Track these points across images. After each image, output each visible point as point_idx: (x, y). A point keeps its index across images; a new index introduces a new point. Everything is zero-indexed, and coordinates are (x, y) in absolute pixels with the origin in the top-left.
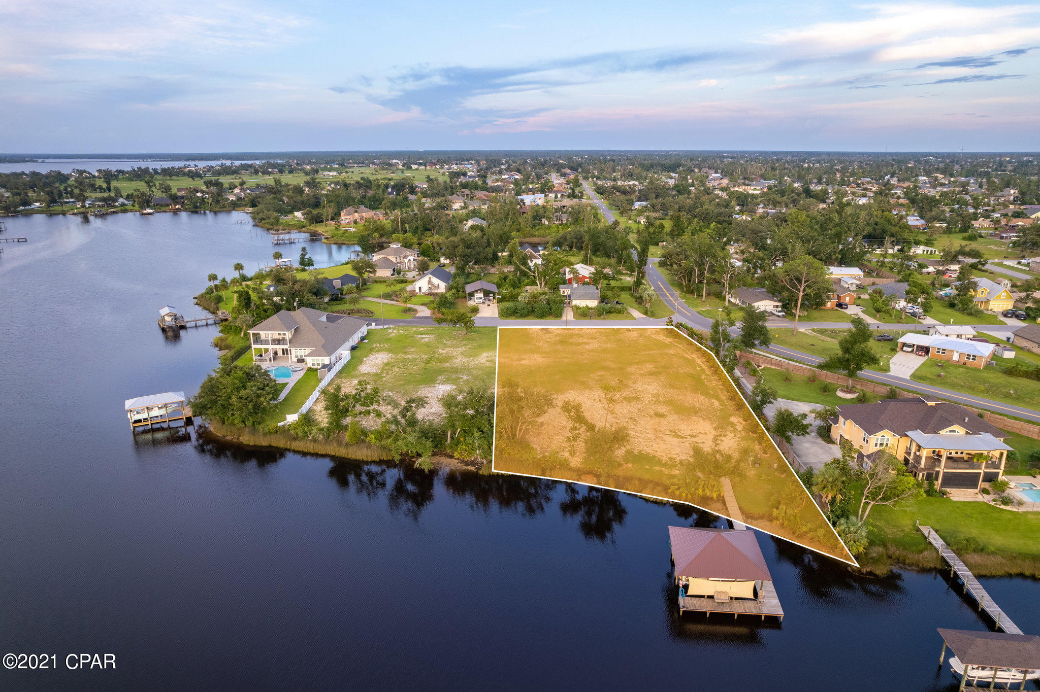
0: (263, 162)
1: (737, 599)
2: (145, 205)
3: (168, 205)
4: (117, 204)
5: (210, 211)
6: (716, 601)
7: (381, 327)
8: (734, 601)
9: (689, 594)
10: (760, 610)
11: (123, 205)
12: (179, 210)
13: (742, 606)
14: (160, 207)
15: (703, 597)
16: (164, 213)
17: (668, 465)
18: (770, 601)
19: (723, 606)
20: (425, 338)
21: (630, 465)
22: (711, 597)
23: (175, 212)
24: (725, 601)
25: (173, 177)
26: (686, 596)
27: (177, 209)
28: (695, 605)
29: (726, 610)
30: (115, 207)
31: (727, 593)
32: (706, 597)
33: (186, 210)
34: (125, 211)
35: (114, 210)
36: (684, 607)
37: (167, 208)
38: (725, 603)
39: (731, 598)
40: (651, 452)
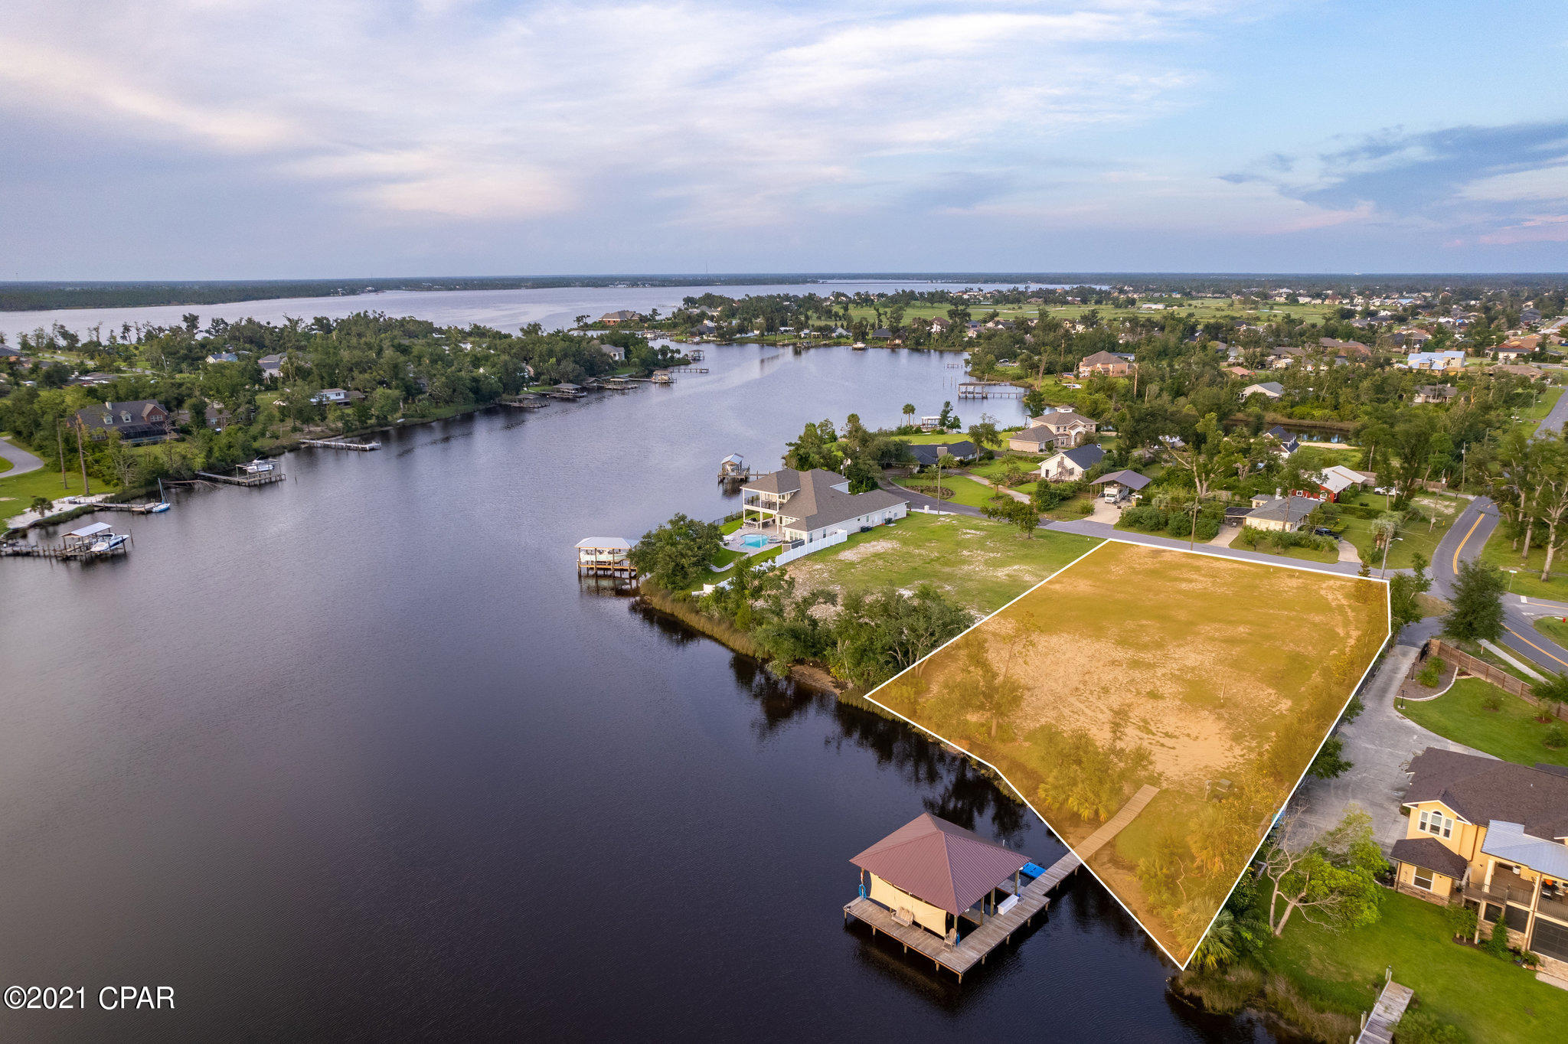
0: (1075, 286)
1: (926, 930)
2: (860, 337)
3: (887, 339)
4: (834, 335)
5: (935, 350)
7: (936, 512)
11: (840, 336)
12: (898, 346)
13: (921, 939)
14: (878, 342)
15: (886, 908)
16: (880, 350)
18: (968, 952)
20: (969, 534)
23: (894, 349)
24: (902, 923)
25: (936, 305)
26: (868, 899)
27: (895, 345)
29: (895, 934)
30: (831, 338)
31: (912, 914)
32: (890, 909)
33: (906, 347)
34: (838, 344)
35: (827, 342)
37: (884, 344)
39: (915, 923)
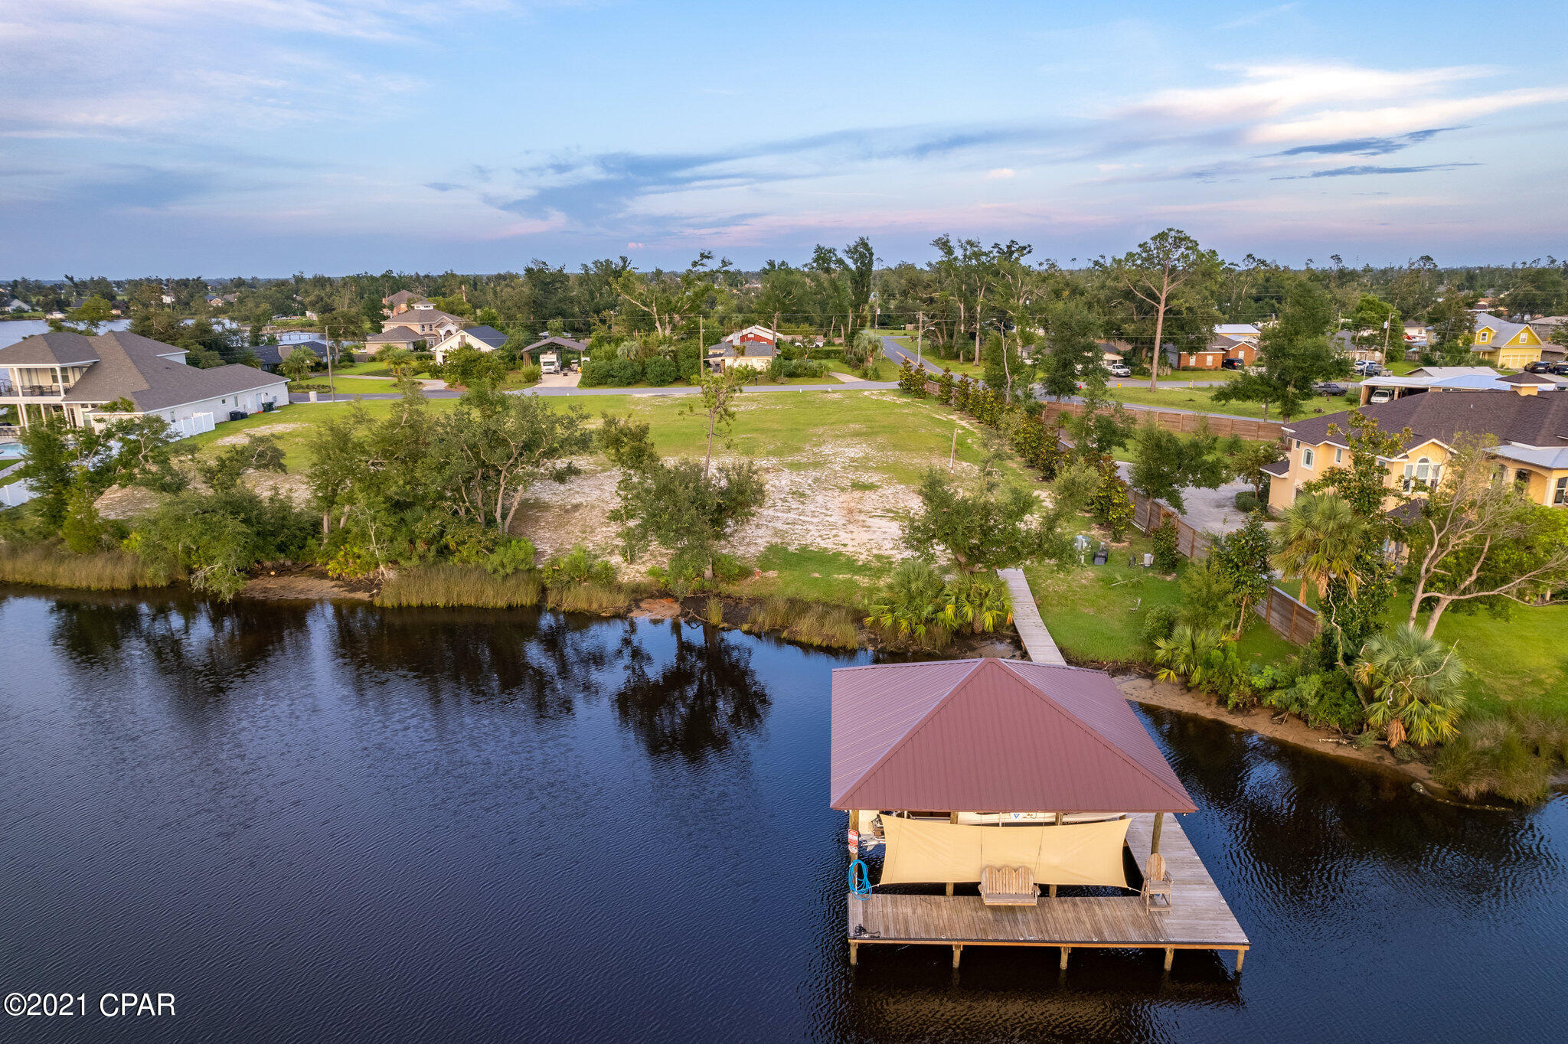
1: (1065, 891)
6: (988, 902)
7: (330, 401)
8: (1054, 900)
9: (885, 880)
10: (1155, 928)
13: (1085, 917)
15: (938, 889)
17: (870, 569)
18: (1186, 894)
19: (1016, 921)
21: (772, 574)
22: (968, 889)
24: (1019, 903)
26: (876, 891)
28: (906, 922)
29: (1026, 934)
31: (1028, 871)
32: (950, 890)
36: (861, 930)
38: (1023, 909)
39: (1044, 890)
40: (830, 546)
